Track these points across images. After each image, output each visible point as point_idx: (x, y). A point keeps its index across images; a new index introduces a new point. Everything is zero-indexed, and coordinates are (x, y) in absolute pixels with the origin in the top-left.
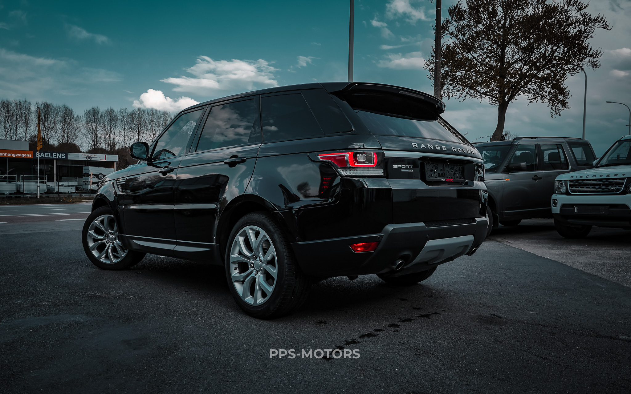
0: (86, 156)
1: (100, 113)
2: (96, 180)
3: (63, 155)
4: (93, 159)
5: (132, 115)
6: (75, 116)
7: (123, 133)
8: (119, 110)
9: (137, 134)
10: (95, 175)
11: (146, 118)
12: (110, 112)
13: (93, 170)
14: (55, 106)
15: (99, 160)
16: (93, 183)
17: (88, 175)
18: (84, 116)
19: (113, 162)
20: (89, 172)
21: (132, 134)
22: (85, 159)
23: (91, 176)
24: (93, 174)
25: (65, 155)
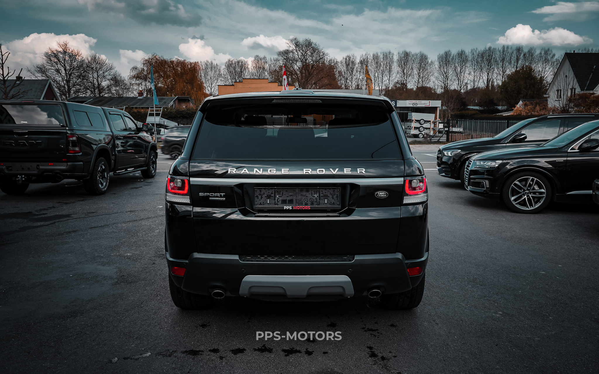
0: (412, 103)
1: (452, 55)
2: (418, 125)
3: (393, 103)
4: (418, 106)
5: (482, 55)
6: (430, 61)
7: (473, 73)
8: (470, 51)
9: (486, 73)
10: (417, 121)
11: (497, 56)
12: (461, 54)
13: (415, 116)
14: (413, 54)
15: (424, 106)
16: (416, 128)
17: (411, 121)
18: (437, 60)
19: (436, 108)
20: (412, 118)
21: (481, 75)
22: (411, 106)
23: (414, 122)
24: (415, 120)
25: (394, 102)
